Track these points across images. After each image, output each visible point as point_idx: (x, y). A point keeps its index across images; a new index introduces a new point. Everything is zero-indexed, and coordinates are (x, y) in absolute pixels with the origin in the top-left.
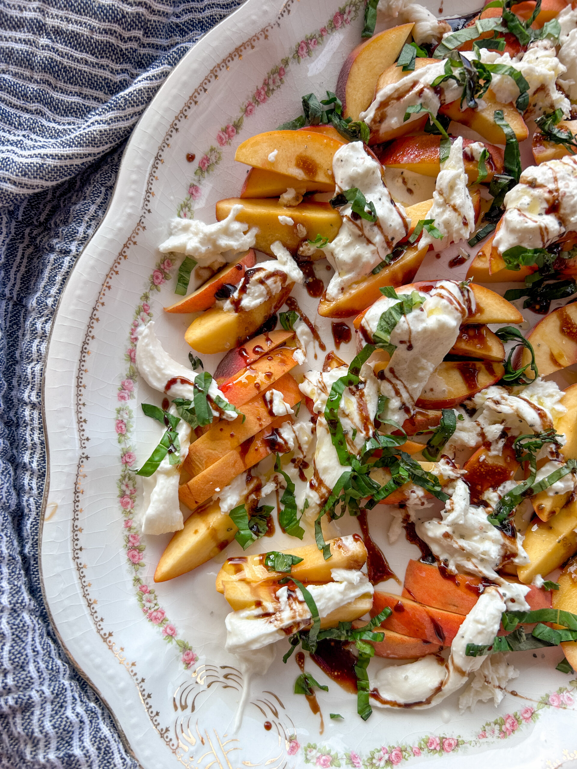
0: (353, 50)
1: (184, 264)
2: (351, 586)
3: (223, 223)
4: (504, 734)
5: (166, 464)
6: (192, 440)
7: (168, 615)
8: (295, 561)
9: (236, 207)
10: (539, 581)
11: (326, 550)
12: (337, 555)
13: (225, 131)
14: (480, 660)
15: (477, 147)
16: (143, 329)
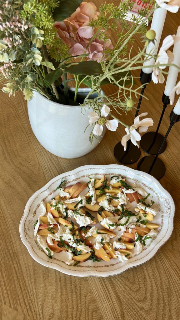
0: (82, 262)
1: (127, 256)
2: (139, 206)
3: (118, 256)
4: (137, 180)
5: (148, 236)
6: (143, 237)
7: (161, 222)
8: (143, 214)
9: (115, 256)
10: (120, 189)
11: (139, 212)
12: (138, 210)
13: (107, 266)
14: (134, 188)
15: (83, 235)
16: (137, 254)
